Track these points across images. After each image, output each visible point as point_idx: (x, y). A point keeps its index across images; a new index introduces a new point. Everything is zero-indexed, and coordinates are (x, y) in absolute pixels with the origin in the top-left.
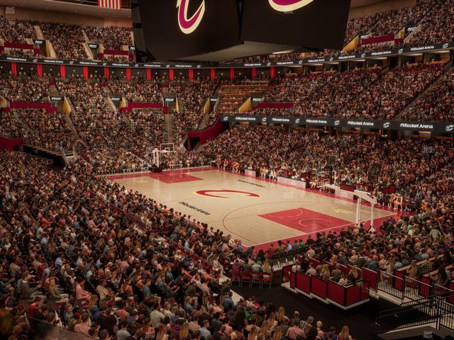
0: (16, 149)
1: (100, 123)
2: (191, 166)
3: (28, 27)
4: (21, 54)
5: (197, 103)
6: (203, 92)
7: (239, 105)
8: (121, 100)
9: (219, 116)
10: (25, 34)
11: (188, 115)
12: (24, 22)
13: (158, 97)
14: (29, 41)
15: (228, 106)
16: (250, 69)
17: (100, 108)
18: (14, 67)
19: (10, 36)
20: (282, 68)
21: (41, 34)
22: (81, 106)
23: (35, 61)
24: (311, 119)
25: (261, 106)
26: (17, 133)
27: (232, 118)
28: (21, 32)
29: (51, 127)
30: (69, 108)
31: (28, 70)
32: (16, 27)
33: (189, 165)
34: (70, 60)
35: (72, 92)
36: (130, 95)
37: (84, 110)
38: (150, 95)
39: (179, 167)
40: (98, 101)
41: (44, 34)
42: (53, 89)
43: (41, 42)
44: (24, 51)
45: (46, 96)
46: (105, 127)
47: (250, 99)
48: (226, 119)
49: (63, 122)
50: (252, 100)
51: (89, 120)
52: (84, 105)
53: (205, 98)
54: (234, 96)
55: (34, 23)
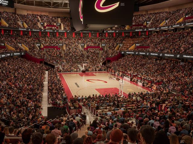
0: (41, 62)
1: (74, 54)
2: (98, 71)
3: (56, 19)
4: (51, 29)
5: (114, 46)
6: (117, 42)
7: (130, 47)
8: (85, 45)
9: (120, 52)
10: (54, 22)
11: (109, 51)
12: (55, 17)
13: (99, 44)
14: (55, 24)
15: (125, 47)
16: (138, 32)
17: (75, 48)
18: (49, 34)
19: (49, 23)
20: (151, 31)
21: (60, 21)
22: (69, 47)
23: (56, 31)
24: (153, 53)
25: (138, 47)
26: (43, 57)
27: (125, 52)
28: (53, 21)
29: (56, 55)
30: (64, 48)
31: (54, 34)
32: (52, 19)
33: (97, 70)
34: (68, 30)
35: (67, 42)
36: (88, 43)
37: (69, 49)
38: (96, 43)
39: (93, 71)
40: (75, 46)
41: (61, 21)
42: (61, 41)
43: (59, 24)
44: (53, 27)
45: (57, 44)
46: (75, 55)
47: (135, 44)
48: (123, 53)
49: (60, 53)
50: (135, 45)
51: (70, 52)
52: (70, 47)
53: (117, 44)
54: (129, 43)
55: (58, 17)
